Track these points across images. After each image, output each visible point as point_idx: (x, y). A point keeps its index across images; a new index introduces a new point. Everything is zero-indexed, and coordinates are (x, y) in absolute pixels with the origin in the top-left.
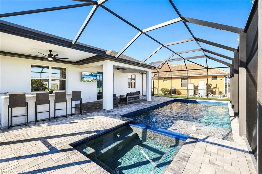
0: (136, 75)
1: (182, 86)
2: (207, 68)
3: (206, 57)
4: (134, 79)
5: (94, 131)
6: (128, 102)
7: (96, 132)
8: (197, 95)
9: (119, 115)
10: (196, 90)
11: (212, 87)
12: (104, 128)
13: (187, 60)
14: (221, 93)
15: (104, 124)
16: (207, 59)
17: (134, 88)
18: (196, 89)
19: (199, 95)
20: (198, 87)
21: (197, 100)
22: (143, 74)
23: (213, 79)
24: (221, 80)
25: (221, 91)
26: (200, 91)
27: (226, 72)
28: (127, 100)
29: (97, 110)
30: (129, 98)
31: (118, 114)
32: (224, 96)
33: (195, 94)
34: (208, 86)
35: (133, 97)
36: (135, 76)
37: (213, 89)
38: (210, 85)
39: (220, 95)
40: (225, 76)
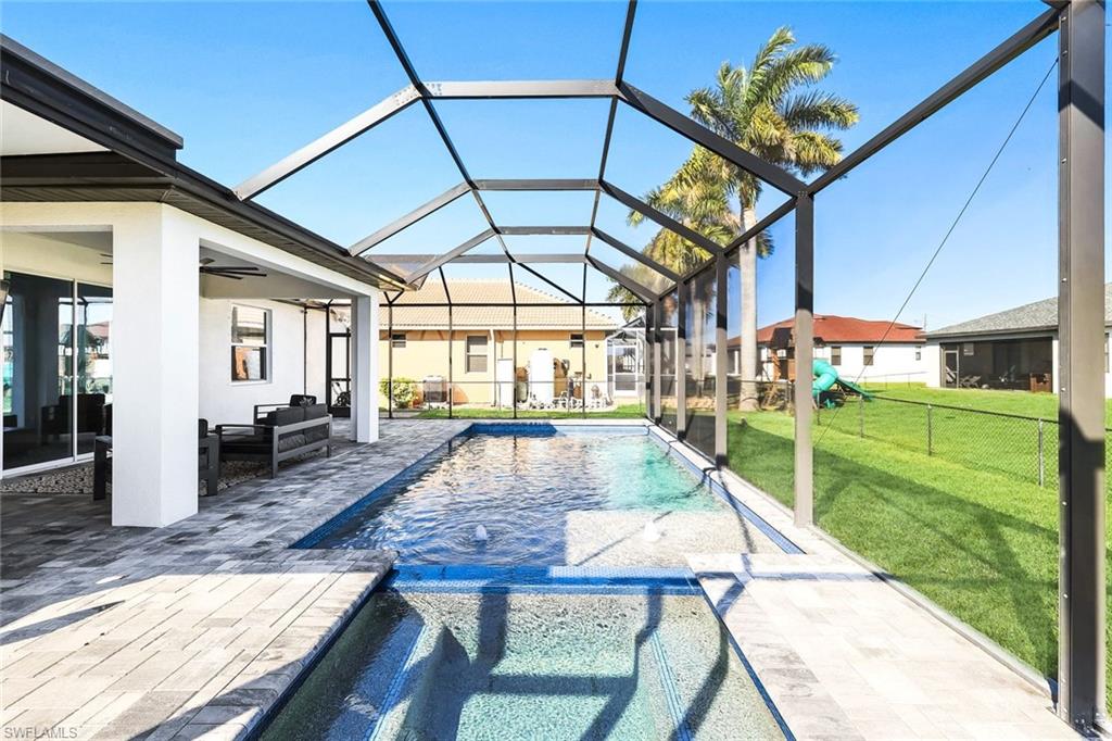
0: (270, 311)
1: (468, 370)
2: (582, 304)
3: (587, 261)
4: (262, 334)
5: (213, 703)
6: (278, 457)
7: (247, 707)
8: (524, 402)
9: (286, 544)
10: (521, 384)
11: (571, 373)
12: (272, 653)
13: (521, 264)
14: (597, 393)
15: (241, 627)
16: (590, 268)
17: (263, 381)
18: (521, 377)
19: (534, 403)
20: (526, 371)
21: (552, 422)
22: (306, 307)
23: (573, 344)
24: (597, 346)
25: (598, 385)
26: (534, 389)
27: (610, 322)
28: (270, 451)
29: (65, 542)
30: (282, 437)
31: (272, 536)
32: (608, 404)
33: (517, 399)
34: (561, 367)
35: (303, 431)
36: (267, 316)
37: (574, 379)
38: (566, 365)
39: (596, 400)
40: (608, 333)
